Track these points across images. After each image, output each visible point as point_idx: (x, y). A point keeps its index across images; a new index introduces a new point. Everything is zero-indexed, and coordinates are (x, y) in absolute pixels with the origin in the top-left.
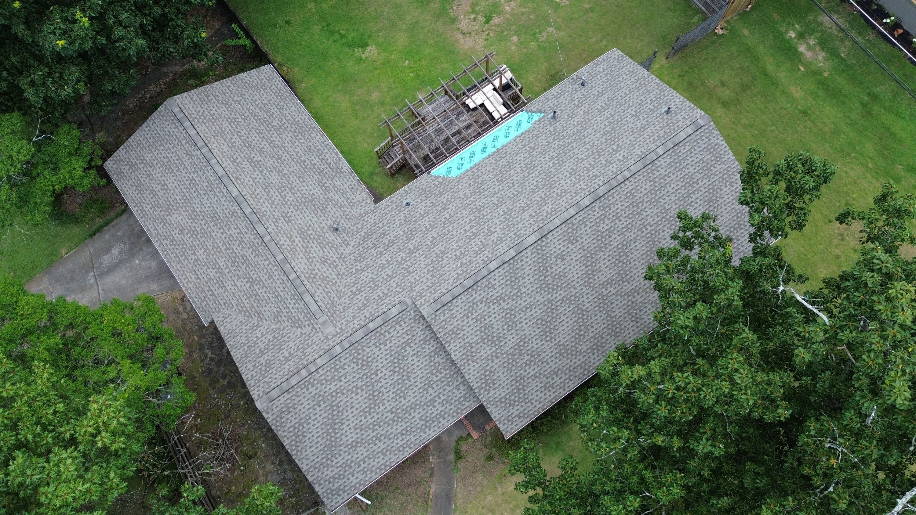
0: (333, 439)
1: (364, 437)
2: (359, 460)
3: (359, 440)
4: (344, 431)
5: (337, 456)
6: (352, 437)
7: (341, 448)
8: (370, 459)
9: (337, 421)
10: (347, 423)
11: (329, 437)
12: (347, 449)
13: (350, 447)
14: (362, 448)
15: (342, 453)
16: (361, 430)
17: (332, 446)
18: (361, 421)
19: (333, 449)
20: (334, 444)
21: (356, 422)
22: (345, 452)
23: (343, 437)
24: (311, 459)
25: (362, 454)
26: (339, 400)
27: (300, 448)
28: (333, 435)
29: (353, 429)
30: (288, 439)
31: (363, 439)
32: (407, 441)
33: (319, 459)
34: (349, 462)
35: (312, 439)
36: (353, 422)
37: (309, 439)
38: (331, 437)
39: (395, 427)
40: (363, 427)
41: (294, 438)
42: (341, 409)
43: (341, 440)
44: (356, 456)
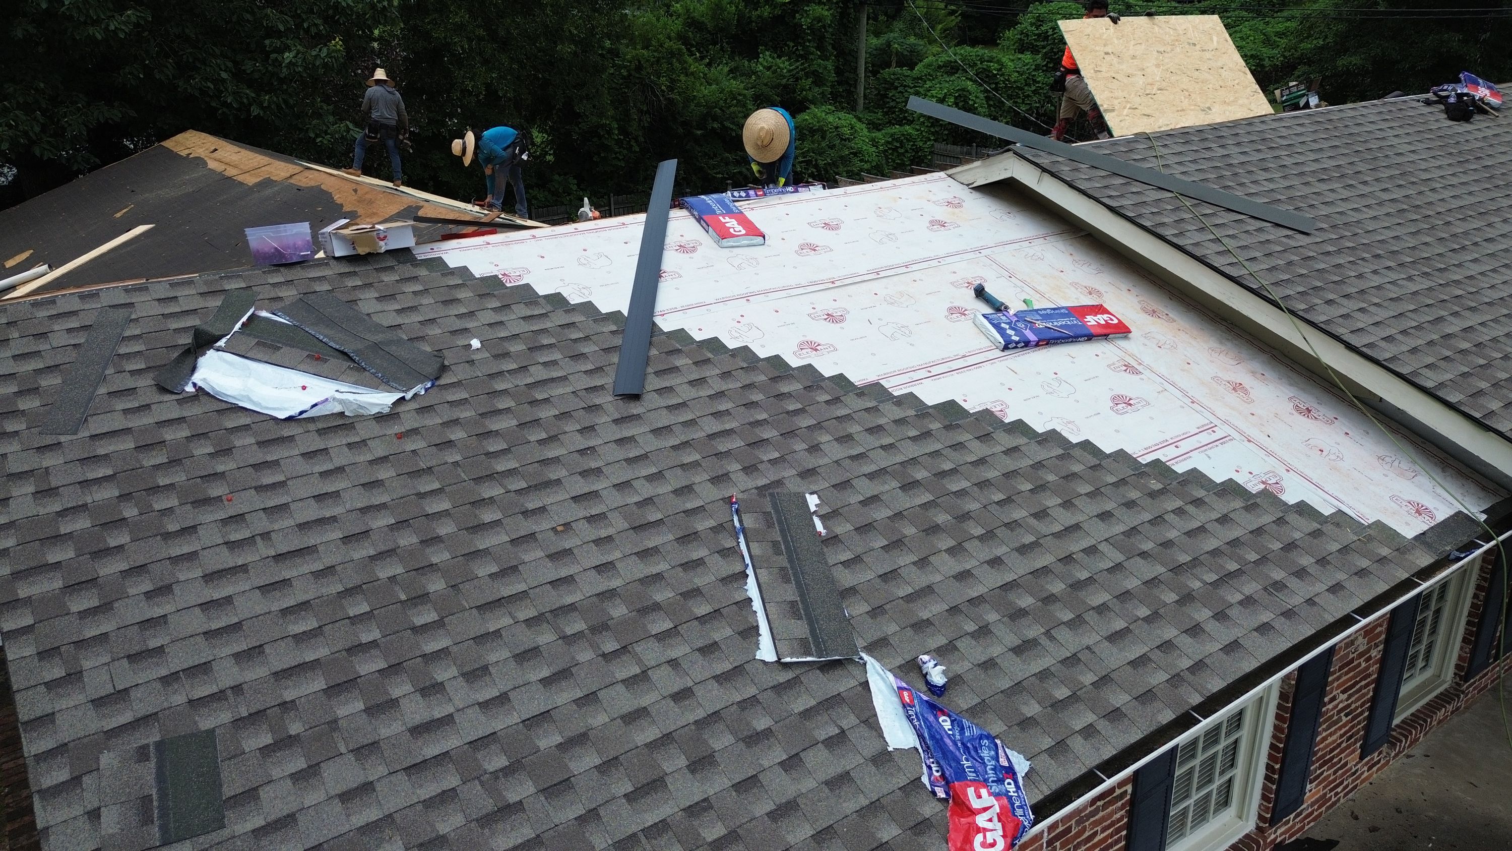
0: (439, 556)
1: (701, 580)
2: (648, 734)
3: (662, 595)
4: (542, 525)
5: (444, 673)
6: (603, 568)
7: (499, 621)
8: (754, 739)
9: (501, 466)
10: (581, 486)
11: (407, 540)
12: (545, 637)
13: (576, 625)
14: (678, 651)
15: (497, 655)
16: (688, 538)
17: (420, 599)
18: (686, 490)
19: (426, 616)
20: (436, 585)
21: (646, 490)
22: (526, 656)
23: (532, 554)
24: (177, 661)
25: (682, 696)
26: (538, 373)
27: (110, 568)
28: (445, 529)
29: (618, 523)
30: (46, 492)
31: (695, 593)
32: (1072, 661)
33: (257, 672)
34: (548, 740)
35: (261, 524)
36: (623, 486)
37: (238, 518)
38: (434, 540)
39: (948, 565)
40: (703, 525)
41: (108, 493)
42: (546, 413)
43: (509, 571)
44: (625, 701)
